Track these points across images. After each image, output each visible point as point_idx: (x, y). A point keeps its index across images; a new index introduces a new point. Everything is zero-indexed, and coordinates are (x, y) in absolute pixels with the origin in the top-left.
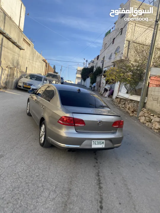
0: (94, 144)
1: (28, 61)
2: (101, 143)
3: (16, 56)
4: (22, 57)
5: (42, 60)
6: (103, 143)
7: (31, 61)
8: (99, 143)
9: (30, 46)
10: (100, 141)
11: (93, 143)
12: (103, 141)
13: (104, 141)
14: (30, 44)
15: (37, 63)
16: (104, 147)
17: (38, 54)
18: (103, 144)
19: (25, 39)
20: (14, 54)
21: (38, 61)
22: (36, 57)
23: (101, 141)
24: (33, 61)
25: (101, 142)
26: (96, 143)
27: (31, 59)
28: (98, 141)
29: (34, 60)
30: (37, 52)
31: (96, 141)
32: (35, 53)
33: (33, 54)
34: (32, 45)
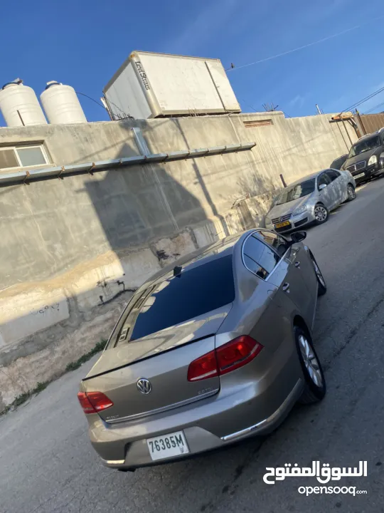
0: (155, 450)
1: (285, 158)
2: (173, 442)
3: (245, 172)
4: (263, 162)
5: (330, 122)
6: (179, 440)
7: (294, 150)
8: (168, 443)
9: (272, 124)
10: (168, 436)
11: (150, 446)
12: (178, 434)
13: (181, 433)
14: (269, 118)
15: (317, 141)
16: (186, 451)
17: (307, 121)
18: (181, 445)
19: (250, 120)
20: (237, 172)
21: (318, 134)
22: (304, 132)
23: (171, 438)
24: (302, 144)
25: (174, 439)
26: (160, 444)
27: (292, 147)
28: (163, 438)
29: (304, 141)
30: (302, 120)
31: (158, 439)
32: (298, 124)
33: (293, 132)
34: (276, 116)
